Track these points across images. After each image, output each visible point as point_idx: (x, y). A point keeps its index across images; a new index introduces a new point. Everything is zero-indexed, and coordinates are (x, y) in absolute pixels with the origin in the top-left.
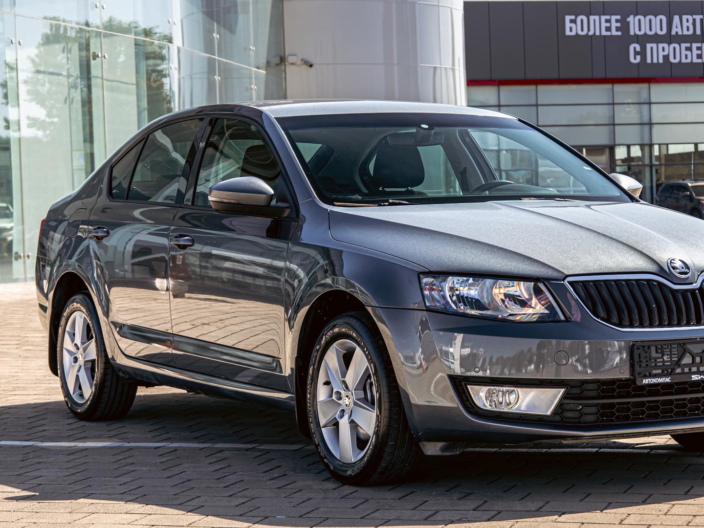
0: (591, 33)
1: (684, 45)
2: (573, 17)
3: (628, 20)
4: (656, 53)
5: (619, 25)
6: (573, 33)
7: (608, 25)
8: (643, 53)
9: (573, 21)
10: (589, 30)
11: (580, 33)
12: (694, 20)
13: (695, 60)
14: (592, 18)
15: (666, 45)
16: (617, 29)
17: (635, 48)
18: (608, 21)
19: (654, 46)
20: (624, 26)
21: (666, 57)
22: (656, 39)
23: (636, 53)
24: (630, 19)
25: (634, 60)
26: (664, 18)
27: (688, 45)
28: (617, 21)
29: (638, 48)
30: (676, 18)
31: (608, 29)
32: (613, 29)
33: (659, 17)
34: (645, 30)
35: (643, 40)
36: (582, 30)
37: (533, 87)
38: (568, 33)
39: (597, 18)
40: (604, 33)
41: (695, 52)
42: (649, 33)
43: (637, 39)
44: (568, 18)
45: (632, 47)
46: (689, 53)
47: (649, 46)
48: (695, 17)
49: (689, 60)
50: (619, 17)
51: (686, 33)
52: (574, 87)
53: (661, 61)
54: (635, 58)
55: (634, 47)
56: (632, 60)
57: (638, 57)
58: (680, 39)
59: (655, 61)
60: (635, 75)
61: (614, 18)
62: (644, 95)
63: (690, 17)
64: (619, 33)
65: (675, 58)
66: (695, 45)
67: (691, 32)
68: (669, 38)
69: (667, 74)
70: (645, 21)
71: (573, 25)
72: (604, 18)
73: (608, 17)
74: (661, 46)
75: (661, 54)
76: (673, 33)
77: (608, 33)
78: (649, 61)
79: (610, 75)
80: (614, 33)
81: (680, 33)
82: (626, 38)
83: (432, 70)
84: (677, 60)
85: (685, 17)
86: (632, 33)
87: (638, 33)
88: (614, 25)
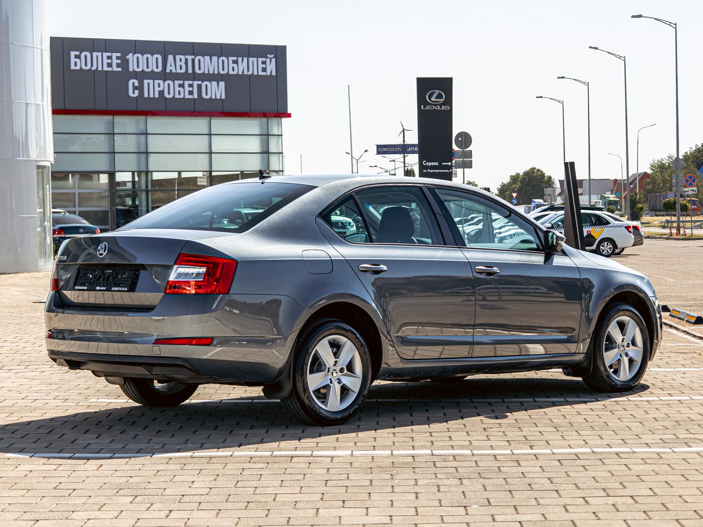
0: (94, 68)
1: (177, 82)
2: (78, 53)
3: (127, 57)
4: (153, 89)
5: (119, 61)
6: (78, 68)
7: (110, 61)
8: (140, 88)
9: (77, 57)
10: (92, 66)
11: (84, 68)
12: (186, 60)
13: (187, 96)
14: (95, 54)
15: (161, 82)
16: (118, 65)
17: (133, 83)
18: (109, 58)
19: (151, 81)
20: (124, 63)
21: (161, 93)
22: (153, 75)
23: (135, 88)
24: (130, 56)
25: (133, 94)
26: (160, 57)
27: (181, 82)
28: (118, 58)
29: (137, 84)
30: (171, 57)
31: (110, 65)
32: (114, 65)
33: (155, 56)
34: (143, 67)
35: (141, 76)
36: (86, 65)
38: (73, 67)
39: (99, 54)
40: (106, 68)
41: (187, 89)
42: (146, 70)
43: (135, 75)
44: (73, 54)
45: (131, 82)
46: (181, 89)
47: (146, 82)
48: (187, 57)
49: (181, 96)
50: (119, 55)
51: (179, 71)
52: (78, 117)
53: (157, 96)
54: (134, 93)
55: (133, 82)
56: (131, 94)
57: (137, 92)
58: (174, 77)
59: (151, 96)
60: (133, 108)
61: (115, 55)
62: (142, 127)
63: (182, 57)
64: (120, 69)
65: (169, 94)
66: (187, 83)
67: (183, 70)
68: (164, 76)
69: (163, 108)
70: (142, 59)
71: (78, 60)
72: (105, 55)
73: (109, 54)
74: (157, 82)
75: (157, 89)
76: (168, 71)
77: (110, 69)
78: (146, 95)
79: (111, 107)
80: (115, 69)
81: (174, 71)
82: (126, 74)
84: (171, 96)
85: (178, 57)
86: (131, 70)
87: (137, 70)
88: (115, 62)
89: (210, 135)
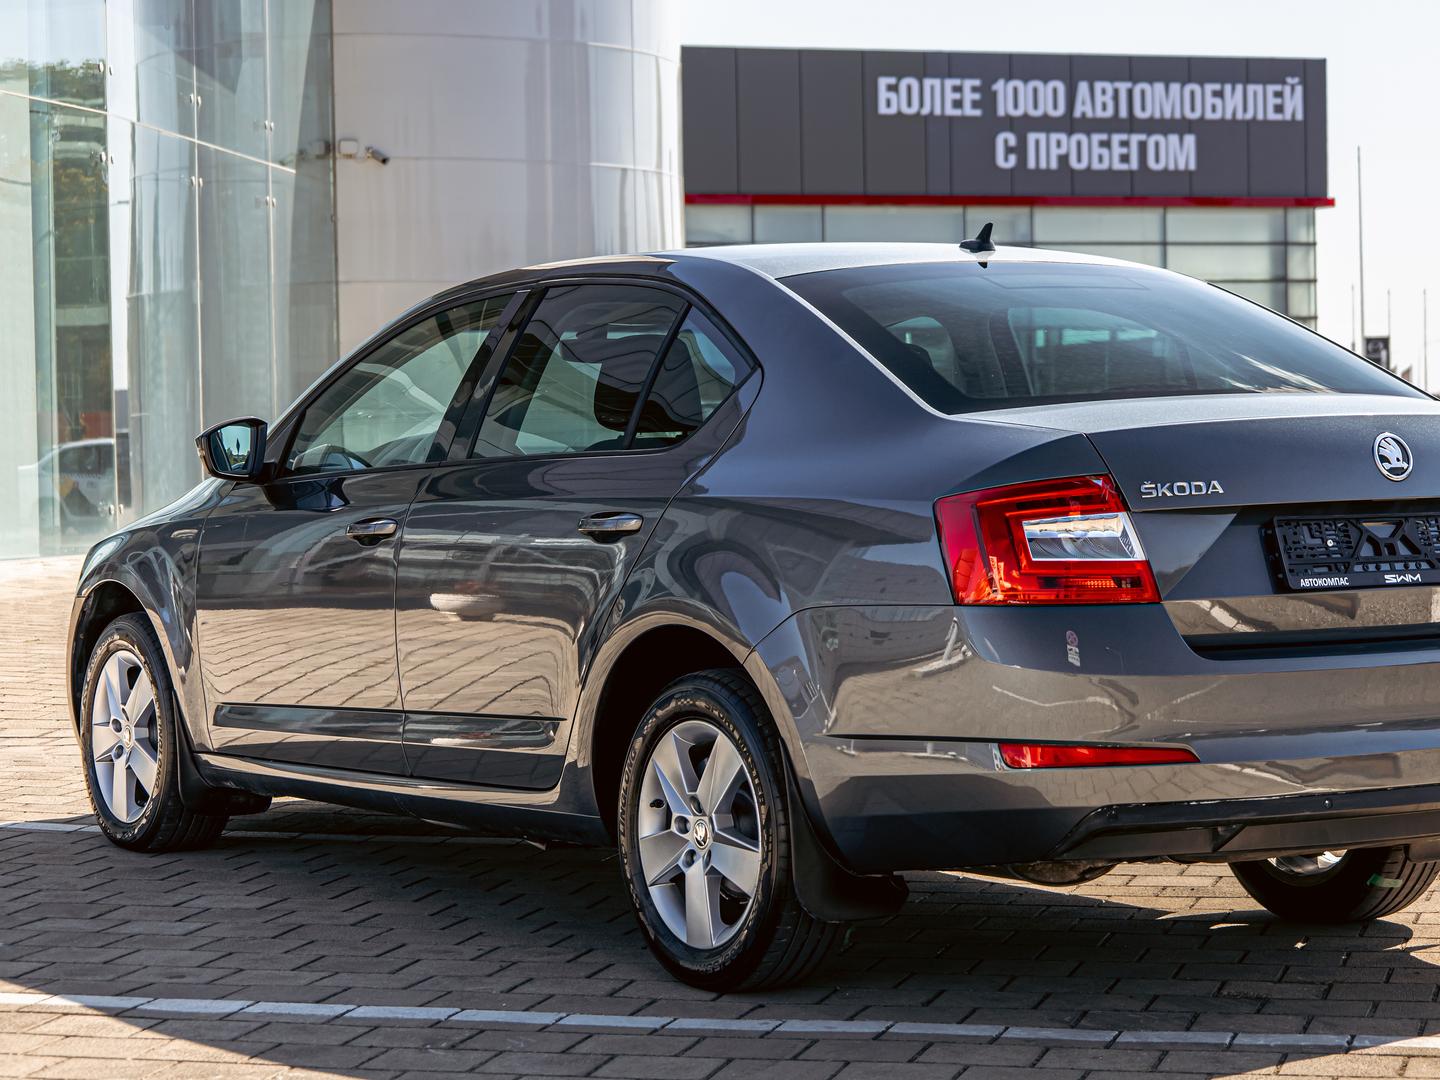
0: (926, 111)
1: (1097, 138)
2: (892, 81)
3: (995, 87)
4: (1046, 151)
5: (977, 96)
6: (893, 110)
7: (957, 96)
8: (1020, 150)
9: (893, 88)
10: (921, 104)
11: (906, 110)
12: (1116, 92)
13: (1118, 166)
14: (928, 82)
15: (1063, 137)
16: (975, 104)
17: (1006, 141)
18: (958, 89)
19: (1042, 136)
20: (988, 100)
21: (1063, 159)
22: (1046, 124)
23: (1009, 150)
24: (999, 86)
25: (1005, 162)
26: (1060, 86)
27: (1104, 137)
28: (974, 89)
29: (1012, 140)
30: (1083, 87)
31: (958, 104)
32: (967, 104)
33: (1052, 84)
34: (1025, 107)
35: (1023, 126)
36: (909, 104)
37: (815, 210)
38: (883, 110)
39: (937, 82)
40: (950, 111)
41: (1117, 150)
42: (1033, 113)
43: (1010, 124)
44: (883, 82)
45: (1000, 139)
46: (1105, 152)
47: (1032, 137)
48: (1118, 85)
49: (1105, 166)
50: (977, 83)
51: (1100, 114)
52: (892, 211)
53: (1054, 165)
54: (1006, 159)
55: (1005, 139)
56: (1001, 162)
57: (1013, 159)
58: (1090, 126)
59: (1043, 165)
60: (1004, 190)
61: (968, 84)
62: (1022, 229)
63: (1109, 87)
64: (977, 113)
65: (1079, 160)
66: (1116, 138)
67: (1109, 113)
68: (1070, 124)
69: (1064, 190)
70: (1025, 89)
71: (892, 96)
72: (950, 83)
73: (957, 82)
74: (1054, 137)
75: (1055, 152)
76: (1077, 114)
77: (957, 112)
78: (1031, 164)
79: (960, 190)
80: (969, 111)
81: (1089, 114)
82: (991, 122)
83: (618, 174)
84: (1083, 165)
85: (1099, 86)
86: (1001, 112)
87: (1013, 113)
88: (969, 97)
89: (1164, 244)
